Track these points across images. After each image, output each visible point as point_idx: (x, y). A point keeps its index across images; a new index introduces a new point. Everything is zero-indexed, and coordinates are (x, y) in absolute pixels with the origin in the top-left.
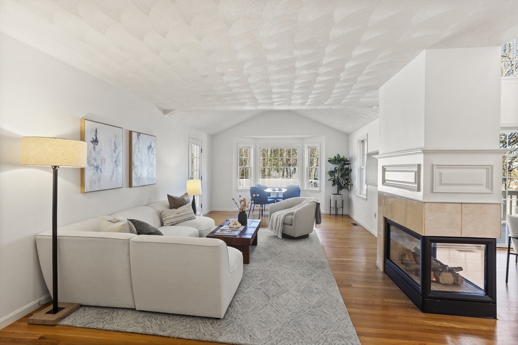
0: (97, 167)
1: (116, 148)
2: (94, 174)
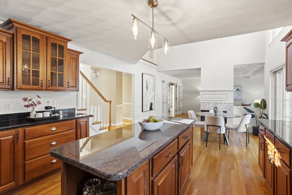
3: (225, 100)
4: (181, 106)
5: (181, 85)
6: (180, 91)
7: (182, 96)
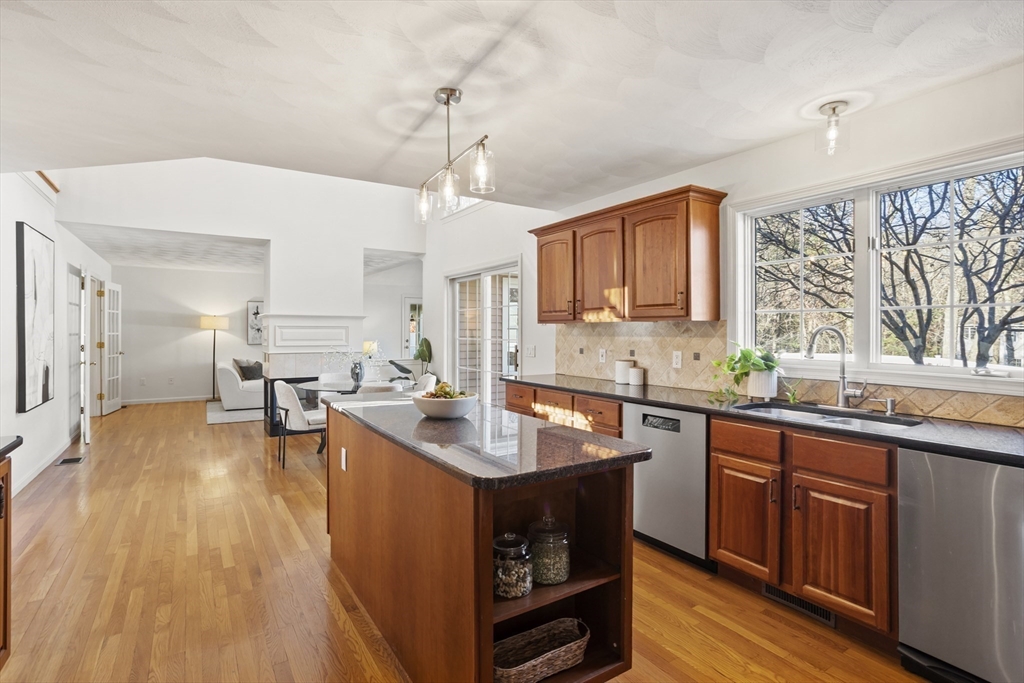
3: (343, 343)
4: (115, 377)
5: (118, 288)
6: (115, 312)
7: (120, 333)
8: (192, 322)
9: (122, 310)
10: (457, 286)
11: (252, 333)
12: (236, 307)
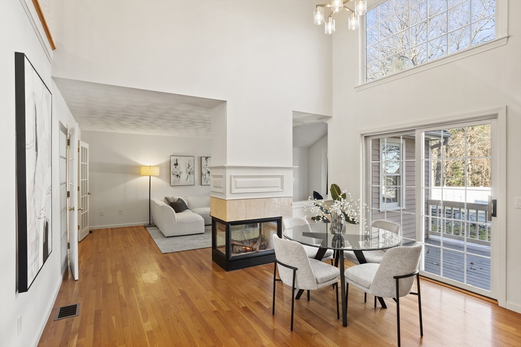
0: (177, 176)
1: (189, 166)
2: (176, 178)
3: (279, 189)
5: (86, 146)
6: (85, 163)
7: (88, 179)
8: (133, 170)
9: (89, 162)
10: (370, 142)
11: (173, 178)
12: (163, 160)
